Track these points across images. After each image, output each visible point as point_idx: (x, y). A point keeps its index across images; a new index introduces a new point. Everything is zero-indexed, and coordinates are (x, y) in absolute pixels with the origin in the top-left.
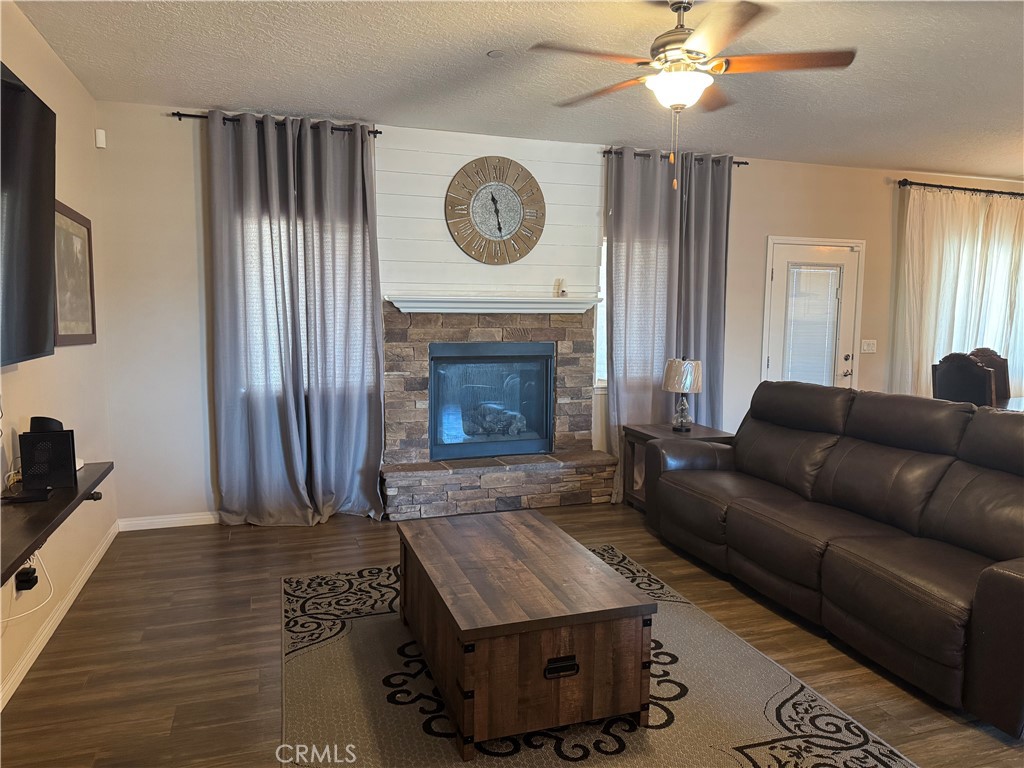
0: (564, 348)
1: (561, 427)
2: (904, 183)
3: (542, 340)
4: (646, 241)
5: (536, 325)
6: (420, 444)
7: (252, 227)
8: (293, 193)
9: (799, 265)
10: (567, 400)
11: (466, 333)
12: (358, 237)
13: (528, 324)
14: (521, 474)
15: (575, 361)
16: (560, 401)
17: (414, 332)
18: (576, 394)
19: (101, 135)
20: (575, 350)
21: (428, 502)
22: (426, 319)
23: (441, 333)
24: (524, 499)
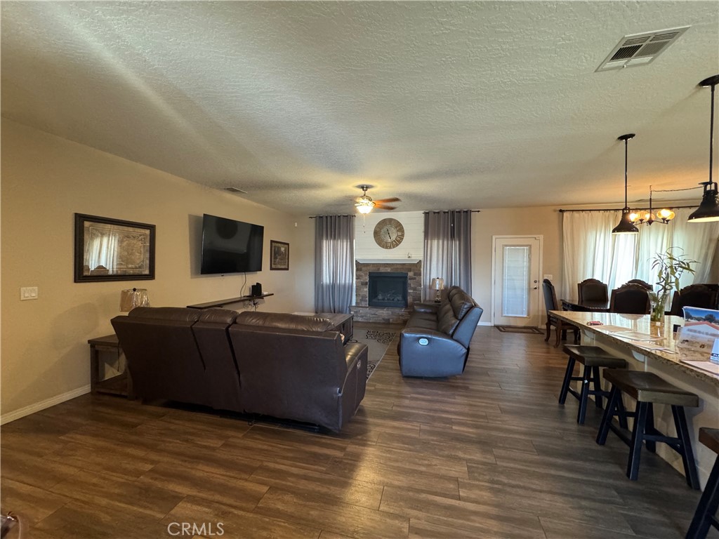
0: (410, 274)
1: (410, 299)
2: (561, 211)
3: (404, 272)
4: (438, 239)
5: (401, 267)
6: (366, 301)
7: (325, 241)
8: (333, 233)
9: (507, 246)
10: (412, 291)
11: (379, 269)
12: (349, 243)
13: (398, 266)
14: (390, 312)
15: (415, 278)
16: (409, 291)
17: (363, 268)
18: (415, 289)
19: (296, 225)
20: (414, 275)
21: (362, 317)
22: (367, 265)
23: (372, 269)
24: (391, 320)
